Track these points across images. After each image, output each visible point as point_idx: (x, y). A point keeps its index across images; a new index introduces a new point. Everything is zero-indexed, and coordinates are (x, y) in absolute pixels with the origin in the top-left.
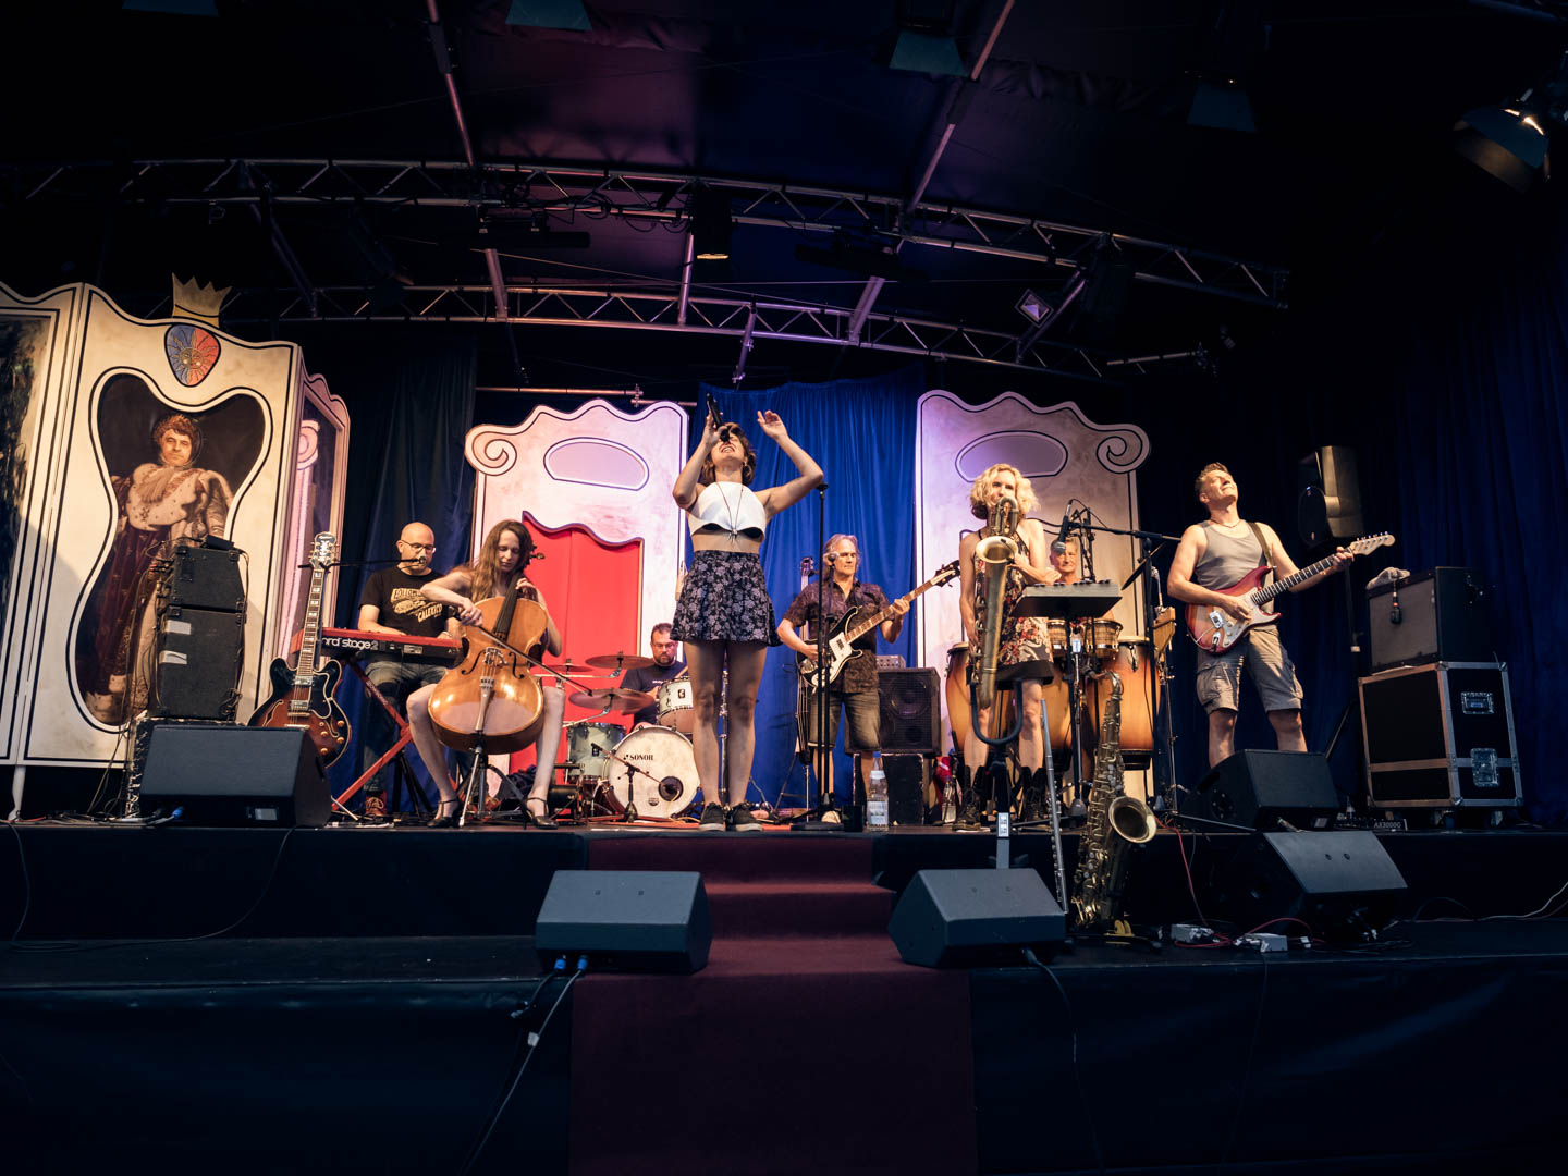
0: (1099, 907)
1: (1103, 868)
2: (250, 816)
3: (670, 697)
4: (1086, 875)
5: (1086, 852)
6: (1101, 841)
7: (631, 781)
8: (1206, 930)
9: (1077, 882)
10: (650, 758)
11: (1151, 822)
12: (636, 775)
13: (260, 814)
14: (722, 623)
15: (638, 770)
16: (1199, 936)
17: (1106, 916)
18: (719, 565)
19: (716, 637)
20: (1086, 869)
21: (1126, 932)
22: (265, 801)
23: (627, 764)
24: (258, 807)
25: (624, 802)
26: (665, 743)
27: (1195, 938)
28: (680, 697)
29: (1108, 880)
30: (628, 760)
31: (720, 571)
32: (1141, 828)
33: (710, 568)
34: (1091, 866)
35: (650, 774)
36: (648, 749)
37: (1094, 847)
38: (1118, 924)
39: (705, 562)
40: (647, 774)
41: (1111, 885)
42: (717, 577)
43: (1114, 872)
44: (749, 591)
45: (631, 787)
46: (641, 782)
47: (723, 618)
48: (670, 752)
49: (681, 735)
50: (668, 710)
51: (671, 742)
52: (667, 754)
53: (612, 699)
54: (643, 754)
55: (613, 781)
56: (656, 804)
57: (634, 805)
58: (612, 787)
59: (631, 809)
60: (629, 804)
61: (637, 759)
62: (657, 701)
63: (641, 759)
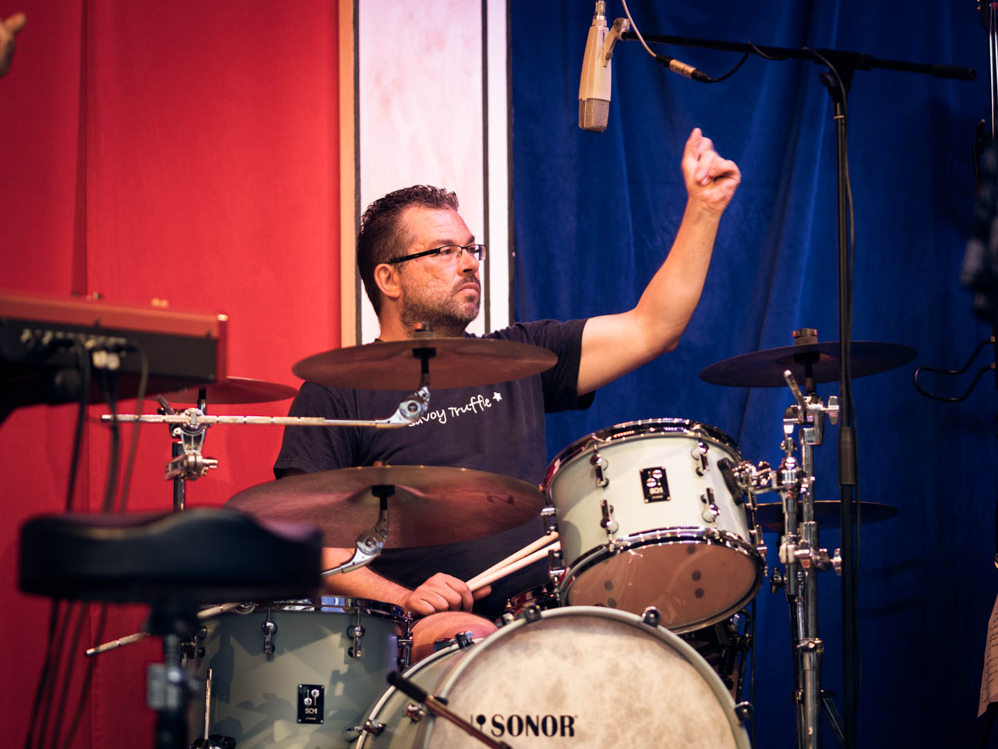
3: (610, 495)
26: (614, 671)
28: (649, 497)
36: (556, 695)
48: (637, 705)
49: (673, 636)
50: (607, 546)
51: (635, 668)
52: (623, 712)
53: (383, 506)
54: (537, 713)
61: (520, 731)
62: (547, 511)
63: (536, 733)
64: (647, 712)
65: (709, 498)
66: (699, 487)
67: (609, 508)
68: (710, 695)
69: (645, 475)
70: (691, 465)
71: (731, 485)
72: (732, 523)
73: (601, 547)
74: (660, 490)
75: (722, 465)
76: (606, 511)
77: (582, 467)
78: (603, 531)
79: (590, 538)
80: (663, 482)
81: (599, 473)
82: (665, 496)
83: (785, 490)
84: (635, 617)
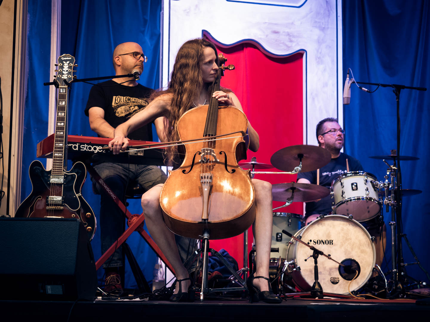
2: (42, 291)
3: (344, 190)
7: (316, 262)
10: (330, 242)
12: (320, 258)
13: (49, 289)
15: (322, 253)
22: (53, 279)
23: (312, 248)
24: (49, 284)
25: (310, 281)
26: (342, 230)
28: (353, 190)
30: (312, 244)
35: (331, 257)
36: (329, 235)
40: (329, 257)
45: (316, 268)
46: (323, 263)
48: (348, 237)
49: (358, 222)
50: (343, 201)
51: (348, 229)
52: (345, 239)
53: (293, 192)
54: (324, 240)
55: (300, 262)
56: (337, 283)
57: (319, 284)
58: (299, 268)
59: (317, 287)
60: (315, 283)
61: (320, 243)
62: (332, 193)
63: (324, 244)
64: (351, 239)
65: (367, 190)
66: (365, 187)
67: (344, 192)
68: (365, 235)
69: (352, 184)
70: (364, 182)
71: (374, 186)
72: (373, 194)
73: (341, 201)
74: (356, 188)
75: (371, 182)
76: (343, 193)
77: (339, 184)
78: (342, 197)
79: (339, 199)
80: (356, 186)
81: (342, 184)
82: (357, 189)
83: (385, 187)
84: (347, 217)
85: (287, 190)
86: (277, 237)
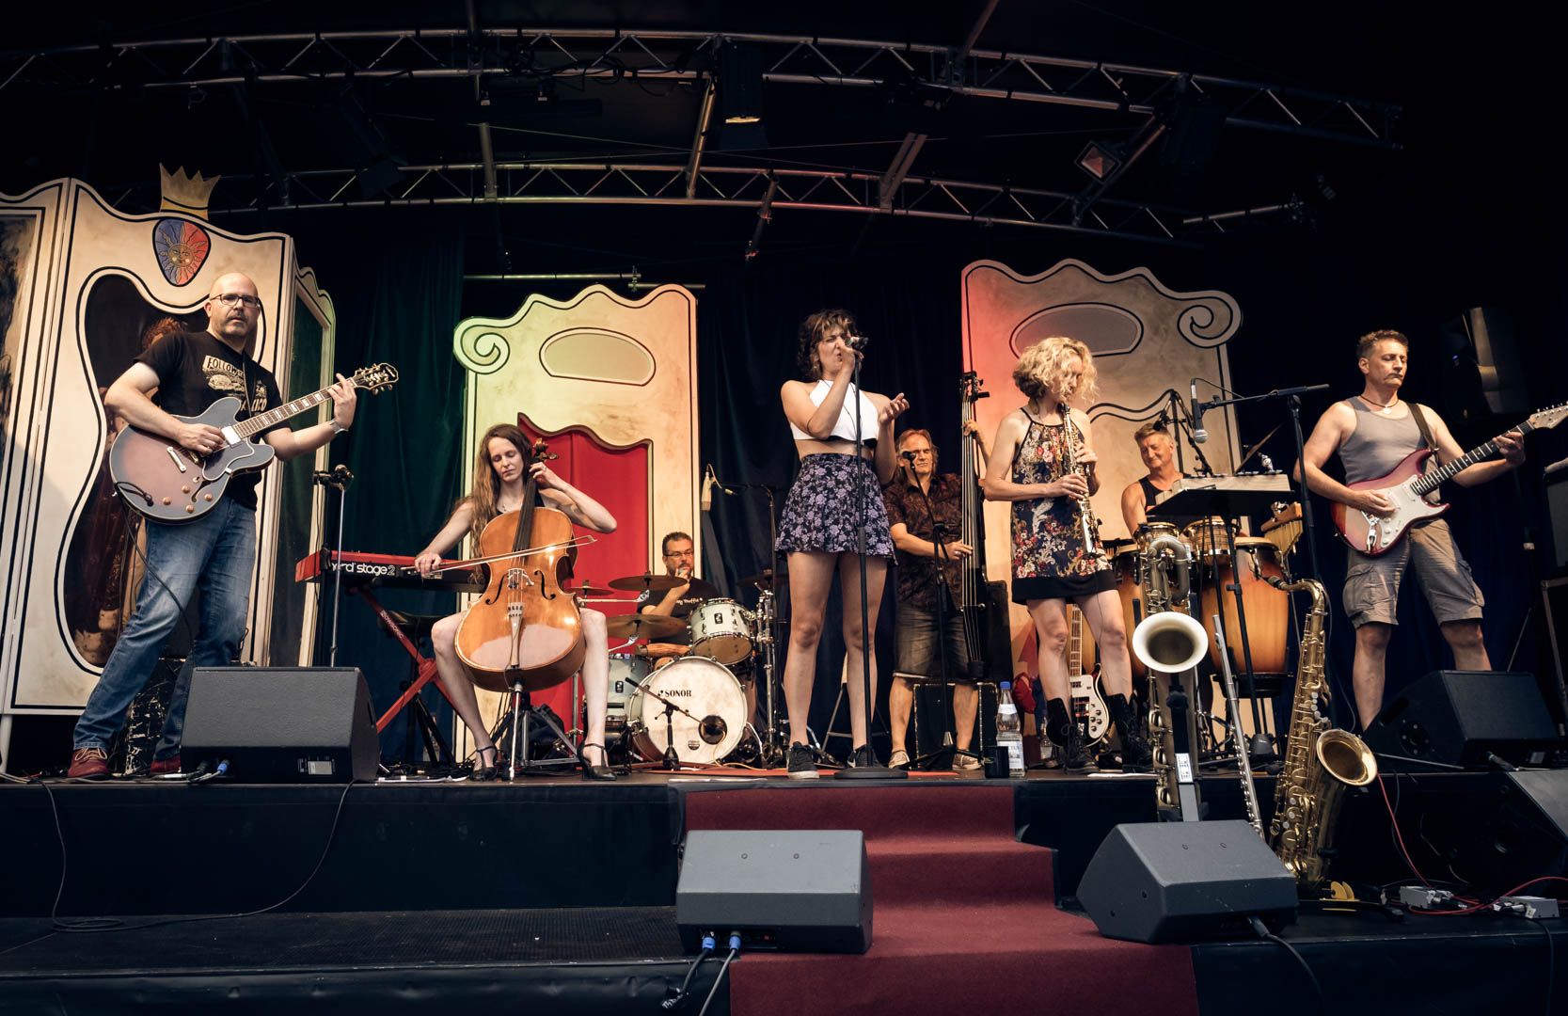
0: (1304, 865)
1: (1307, 817)
2: (302, 770)
3: (705, 622)
4: (1286, 825)
5: (1284, 799)
6: (1304, 784)
7: (669, 721)
8: (1444, 892)
9: (1274, 833)
10: (688, 693)
11: (1369, 761)
12: (675, 714)
13: (315, 768)
14: (847, 533)
15: (677, 709)
16: (1438, 900)
17: (1315, 877)
18: (839, 469)
19: (842, 549)
20: (1286, 819)
21: (1348, 897)
22: (319, 753)
23: (665, 702)
24: (312, 760)
25: (663, 749)
26: (703, 675)
27: (1433, 902)
28: (717, 622)
29: (1316, 831)
30: (664, 696)
31: (842, 476)
32: (1357, 769)
33: (829, 472)
34: (1292, 815)
35: (689, 713)
36: (685, 684)
37: (1294, 790)
38: (1335, 886)
39: (823, 467)
40: (686, 713)
41: (1320, 838)
42: (838, 482)
43: (1324, 821)
44: (872, 499)
45: (670, 729)
46: (678, 722)
47: (849, 527)
48: (711, 686)
49: (722, 666)
50: (704, 637)
51: (710, 675)
52: (706, 687)
53: (638, 626)
54: (680, 689)
55: (649, 722)
56: (697, 748)
57: (673, 749)
58: (647, 728)
59: (671, 755)
60: (668, 749)
61: (674, 694)
62: (689, 627)
63: (680, 695)
64: (714, 688)
65: (735, 622)
66: (732, 619)
69: (716, 615)
70: (731, 612)
71: (743, 618)
72: (744, 630)
73: (702, 638)
74: (720, 620)
75: (740, 612)
76: (704, 627)
77: (697, 614)
78: (703, 633)
79: (699, 635)
80: (721, 618)
81: (702, 615)
82: (722, 622)
83: (758, 619)
84: (710, 660)
85: (629, 624)
86: (617, 688)
